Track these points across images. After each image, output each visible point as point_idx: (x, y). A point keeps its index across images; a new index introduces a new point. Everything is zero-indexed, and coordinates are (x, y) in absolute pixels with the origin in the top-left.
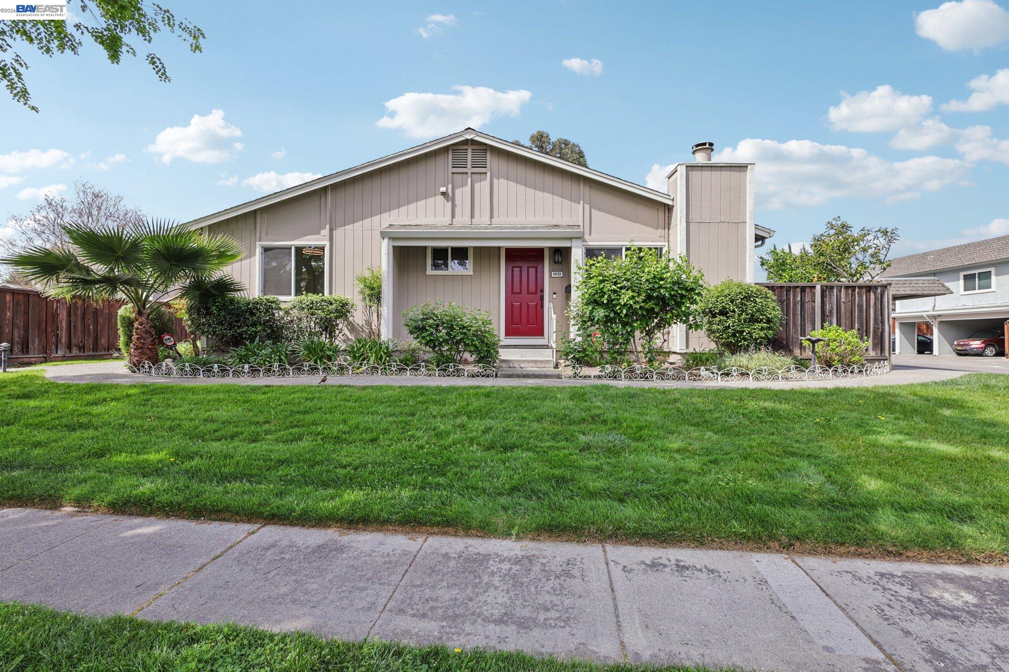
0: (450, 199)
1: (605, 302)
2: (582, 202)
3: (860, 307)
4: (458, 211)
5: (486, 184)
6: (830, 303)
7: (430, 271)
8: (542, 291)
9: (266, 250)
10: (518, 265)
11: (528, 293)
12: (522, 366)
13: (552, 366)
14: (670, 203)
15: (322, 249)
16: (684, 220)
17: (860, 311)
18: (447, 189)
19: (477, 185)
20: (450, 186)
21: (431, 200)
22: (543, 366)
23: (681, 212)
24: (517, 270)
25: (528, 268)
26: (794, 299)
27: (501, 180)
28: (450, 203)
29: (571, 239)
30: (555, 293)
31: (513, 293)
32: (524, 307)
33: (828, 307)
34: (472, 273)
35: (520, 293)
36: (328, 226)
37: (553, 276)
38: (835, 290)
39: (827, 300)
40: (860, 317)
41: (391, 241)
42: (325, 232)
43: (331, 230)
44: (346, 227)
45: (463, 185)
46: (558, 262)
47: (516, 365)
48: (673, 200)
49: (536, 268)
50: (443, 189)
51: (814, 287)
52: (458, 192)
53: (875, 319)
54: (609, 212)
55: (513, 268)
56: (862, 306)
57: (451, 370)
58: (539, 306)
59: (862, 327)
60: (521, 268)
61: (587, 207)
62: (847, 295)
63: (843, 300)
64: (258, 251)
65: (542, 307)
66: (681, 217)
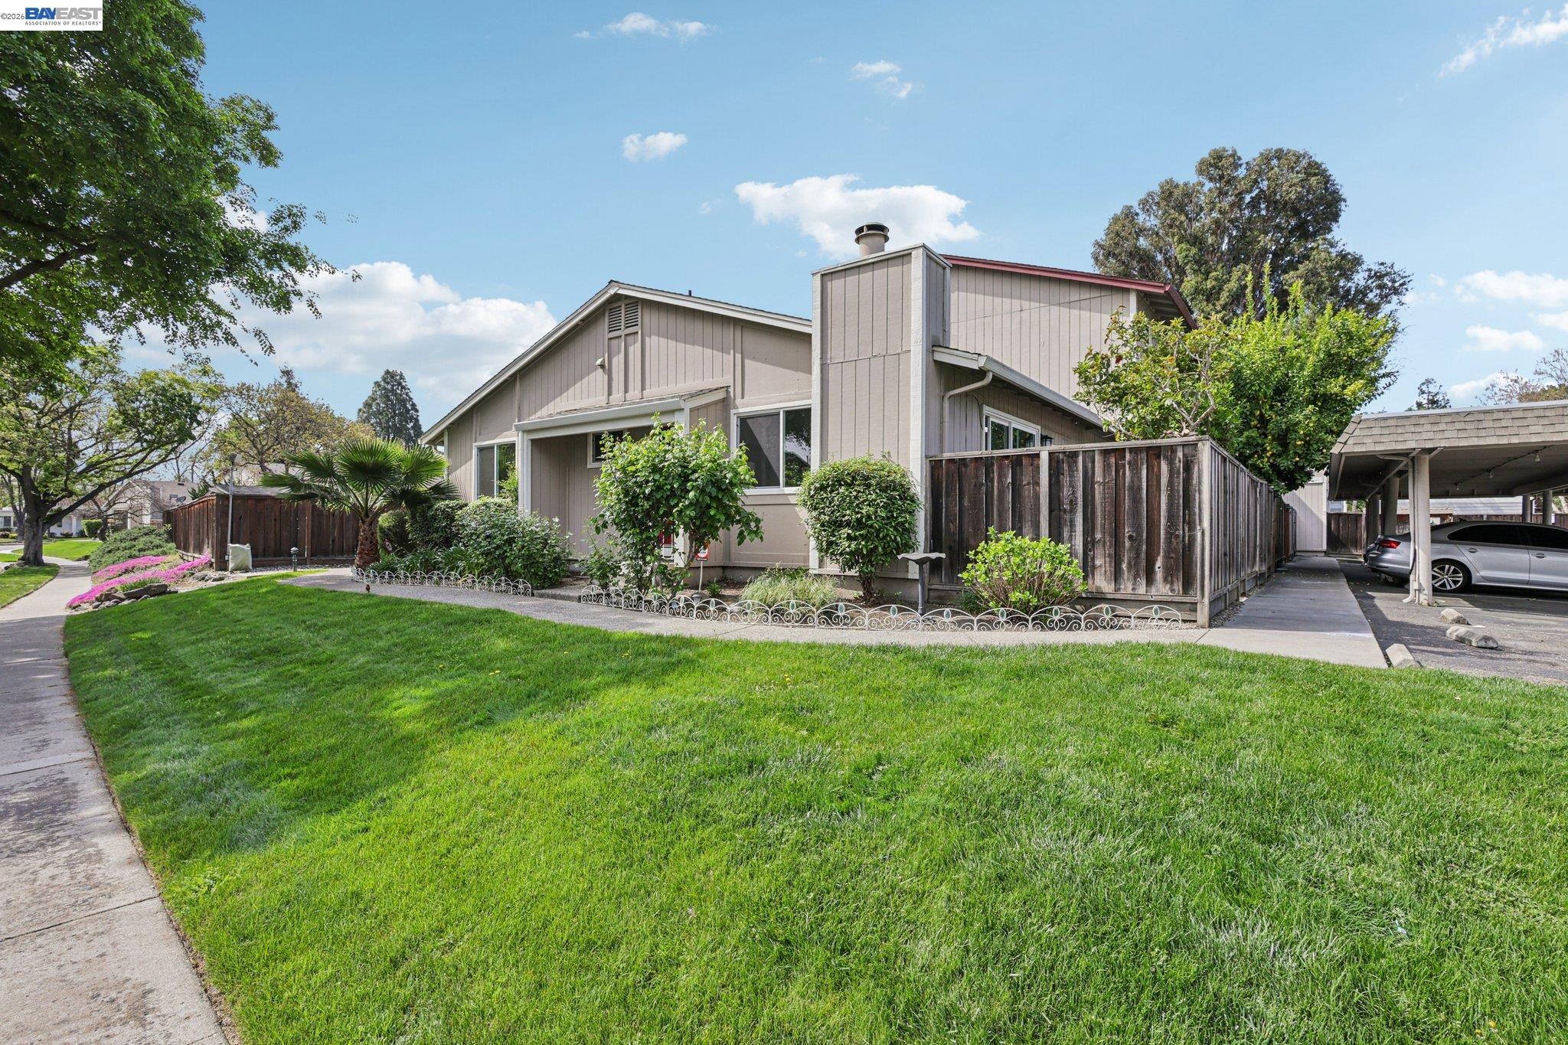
0: (607, 371)
2: (732, 352)
3: (1135, 490)
4: (614, 384)
5: (638, 346)
6: (1072, 486)
9: (481, 450)
16: (817, 362)
17: (1136, 501)
18: (604, 360)
19: (630, 350)
20: (606, 355)
21: (592, 376)
26: (1000, 481)
27: (652, 337)
28: (607, 376)
33: (1066, 492)
38: (1080, 458)
39: (1066, 480)
40: (1136, 513)
45: (618, 352)
50: (601, 361)
51: (1038, 456)
52: (615, 360)
53: (1171, 516)
54: (765, 361)
56: (1140, 489)
59: (1139, 534)
61: (738, 356)
62: (1106, 467)
63: (1099, 478)
64: (475, 452)
66: (814, 359)
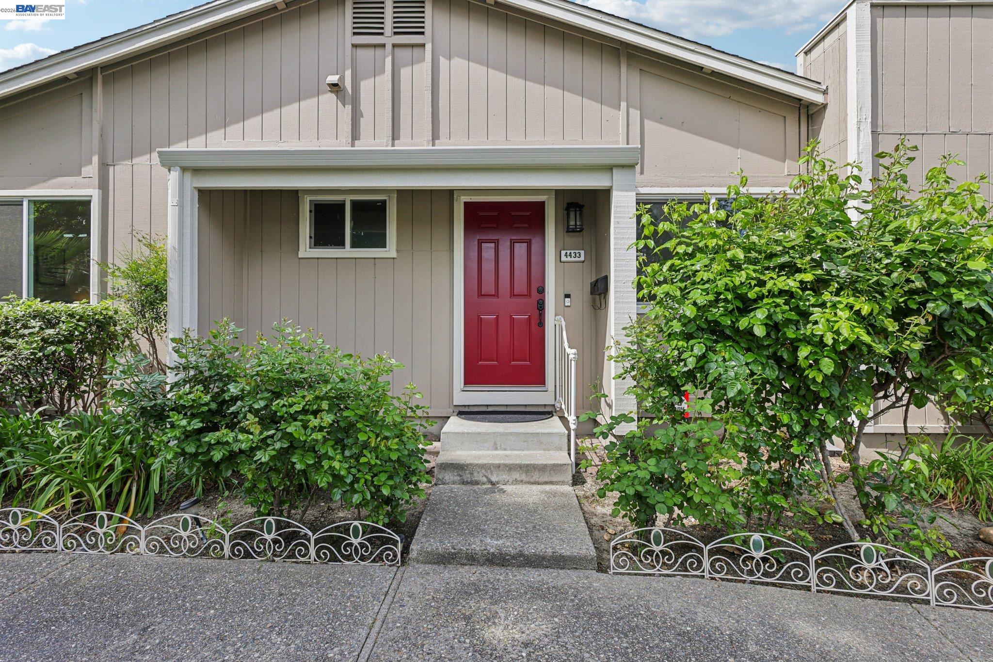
0: (348, 99)
1: (760, 331)
2: (623, 105)
4: (365, 124)
5: (424, 69)
7: (306, 250)
8: (542, 291)
10: (490, 237)
11: (513, 295)
12: (494, 479)
13: (569, 478)
14: (818, 98)
15: (86, 204)
16: (867, 129)
18: (342, 78)
19: (405, 73)
20: (348, 73)
21: (308, 104)
22: (545, 478)
23: (860, 109)
24: (488, 250)
25: (513, 243)
27: (456, 61)
28: (349, 108)
29: (609, 168)
30: (568, 296)
31: (480, 294)
32: (505, 326)
34: (394, 254)
35: (496, 295)
36: (95, 159)
37: (564, 258)
41: (188, 176)
42: (92, 170)
43: (104, 167)
44: (135, 161)
45: (377, 71)
46: (573, 231)
47: (479, 477)
48: (825, 92)
49: (529, 243)
50: (333, 79)
52: (366, 86)
54: (681, 126)
55: (480, 243)
57: (269, 537)
58: (534, 322)
60: (496, 242)
61: (635, 114)
65: (541, 323)
66: (859, 122)
